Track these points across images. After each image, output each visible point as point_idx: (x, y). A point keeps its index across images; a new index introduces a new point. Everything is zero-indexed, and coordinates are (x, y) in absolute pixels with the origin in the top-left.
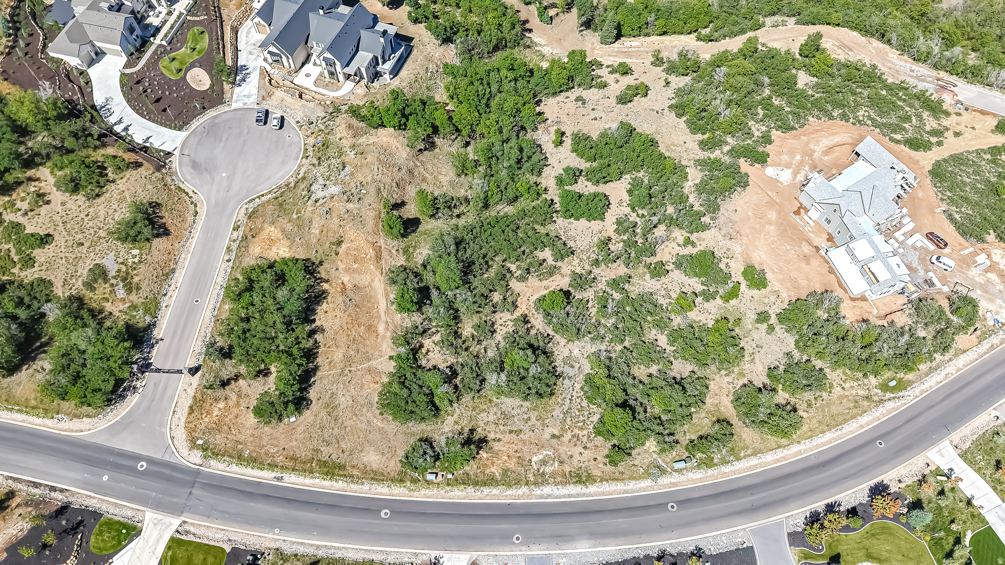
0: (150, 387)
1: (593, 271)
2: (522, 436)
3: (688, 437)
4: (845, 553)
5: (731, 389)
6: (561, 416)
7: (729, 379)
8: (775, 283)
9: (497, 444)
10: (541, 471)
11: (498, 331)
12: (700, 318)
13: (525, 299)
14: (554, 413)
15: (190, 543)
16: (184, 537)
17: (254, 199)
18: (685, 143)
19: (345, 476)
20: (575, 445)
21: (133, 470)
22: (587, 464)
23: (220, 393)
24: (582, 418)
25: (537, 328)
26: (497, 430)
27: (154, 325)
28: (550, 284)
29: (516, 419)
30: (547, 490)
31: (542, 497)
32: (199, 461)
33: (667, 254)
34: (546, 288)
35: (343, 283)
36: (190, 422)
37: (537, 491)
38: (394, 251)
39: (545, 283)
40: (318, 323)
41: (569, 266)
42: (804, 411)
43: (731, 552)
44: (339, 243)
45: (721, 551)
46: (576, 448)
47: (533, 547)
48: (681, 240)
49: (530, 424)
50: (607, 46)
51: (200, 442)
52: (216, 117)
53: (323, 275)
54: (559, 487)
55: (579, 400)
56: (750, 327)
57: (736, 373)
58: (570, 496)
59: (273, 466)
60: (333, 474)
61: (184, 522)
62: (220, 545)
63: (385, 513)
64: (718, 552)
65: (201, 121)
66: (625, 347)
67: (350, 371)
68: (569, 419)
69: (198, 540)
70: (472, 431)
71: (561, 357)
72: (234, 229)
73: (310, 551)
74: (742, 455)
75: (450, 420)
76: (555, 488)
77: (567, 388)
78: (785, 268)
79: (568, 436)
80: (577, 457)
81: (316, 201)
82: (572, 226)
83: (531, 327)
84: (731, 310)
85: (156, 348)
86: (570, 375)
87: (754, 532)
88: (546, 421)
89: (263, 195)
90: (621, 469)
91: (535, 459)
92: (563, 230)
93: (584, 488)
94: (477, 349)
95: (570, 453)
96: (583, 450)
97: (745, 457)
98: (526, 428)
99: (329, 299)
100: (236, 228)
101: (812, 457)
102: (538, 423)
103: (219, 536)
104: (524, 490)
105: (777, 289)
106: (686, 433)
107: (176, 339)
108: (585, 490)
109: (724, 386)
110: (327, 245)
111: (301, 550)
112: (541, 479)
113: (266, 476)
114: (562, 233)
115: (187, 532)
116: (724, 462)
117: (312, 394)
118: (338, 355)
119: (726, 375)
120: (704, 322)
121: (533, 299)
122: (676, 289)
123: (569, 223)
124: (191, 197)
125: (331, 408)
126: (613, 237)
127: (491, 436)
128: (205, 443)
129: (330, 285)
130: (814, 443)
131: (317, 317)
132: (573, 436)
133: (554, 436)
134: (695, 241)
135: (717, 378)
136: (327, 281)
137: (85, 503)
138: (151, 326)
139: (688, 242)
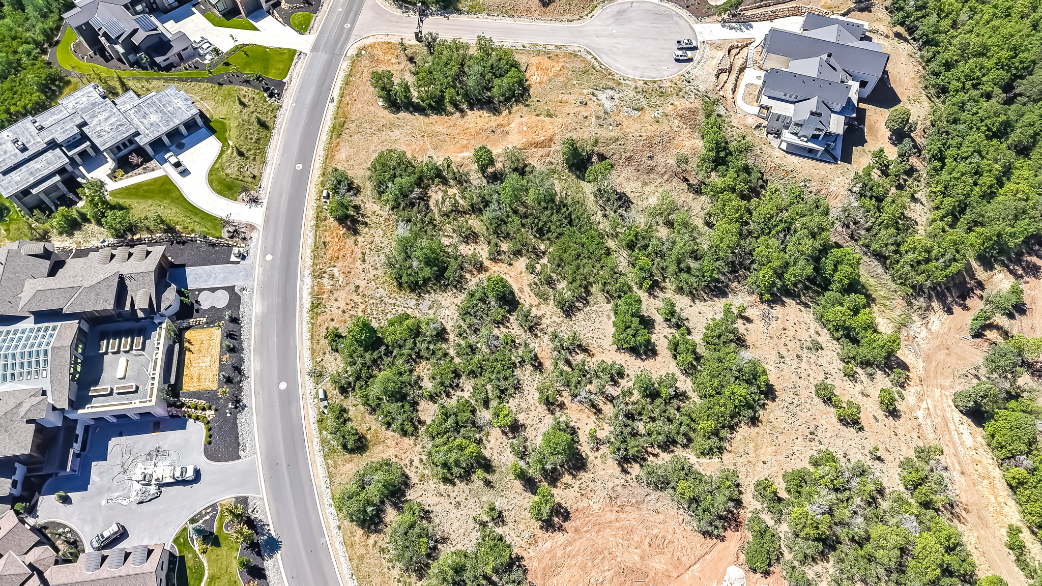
0: (409, 19)
1: (546, 336)
2: (359, 262)
3: (351, 408)
4: (219, 552)
5: (404, 462)
6: (378, 295)
7: (416, 462)
8: (549, 544)
9: (352, 242)
10: (324, 275)
11: (468, 247)
12: (493, 441)
13: (506, 270)
14: (380, 289)
15: (292, 60)
16: (296, 56)
17: (591, 54)
18: (764, 463)
19: (331, 139)
20: (347, 304)
21: (345, 21)
22: (329, 312)
23: (403, 58)
24: (375, 313)
25: (473, 279)
26: (366, 243)
27: (461, 13)
28: (526, 294)
29: (376, 258)
30: (308, 280)
31: (302, 276)
32: (349, 54)
33: (578, 416)
34: (521, 290)
35: (510, 124)
36: (379, 44)
37: (307, 272)
38: (548, 159)
39: (527, 289)
40: (469, 112)
41: (549, 313)
42: (376, 542)
43: (237, 438)
44: (550, 115)
45: (239, 428)
46: (344, 304)
47: (261, 270)
48: (601, 435)
49: (370, 269)
50: (952, 404)
51: (363, 52)
52: (679, 16)
53: (515, 108)
54: (310, 290)
55: (394, 311)
56: (484, 499)
57: (424, 471)
58: (301, 298)
59: (342, 96)
60: (333, 132)
61: (306, 55)
62: (289, 76)
63: (299, 167)
64: (239, 425)
65: (673, 8)
66: (453, 358)
67: (423, 136)
68: (375, 302)
69: (293, 64)
70: (366, 224)
71: (440, 298)
72: (556, 46)
73: (277, 125)
74: (330, 462)
75: (376, 208)
76: (309, 286)
77: (407, 302)
78: (573, 563)
79: (358, 299)
80: (336, 304)
81: (593, 94)
82: (605, 319)
83: (473, 274)
84: (506, 480)
85: (443, 18)
86: (421, 305)
87: (253, 462)
88: (373, 283)
89: (596, 59)
90: (322, 341)
91: (336, 270)
92: (598, 309)
93: (307, 310)
94: (447, 229)
95: (340, 299)
96: (341, 309)
97: (327, 463)
98: (367, 266)
99: (493, 118)
100: (557, 47)
101: (322, 541)
102: (371, 276)
103: (295, 74)
104: (309, 262)
105: (540, 544)
106: (354, 406)
107: (448, 27)
108: (305, 310)
109: (408, 454)
110: (546, 108)
111: (278, 120)
112: (318, 275)
113: (336, 93)
114: (593, 308)
115: (299, 58)
116: (324, 442)
117: (402, 114)
118: (438, 128)
119: (421, 461)
120: (489, 446)
121: (507, 278)
122: (530, 420)
123: (608, 316)
124: (587, 15)
125: (391, 126)
126: (594, 359)
127: (360, 239)
128: (362, 55)
129: (506, 116)
130: (337, 545)
131: (476, 112)
132: (357, 303)
133: (357, 287)
134: (601, 452)
135: (418, 448)
136: (510, 113)
137: (325, 5)
138: (459, 11)
139: (597, 443)
